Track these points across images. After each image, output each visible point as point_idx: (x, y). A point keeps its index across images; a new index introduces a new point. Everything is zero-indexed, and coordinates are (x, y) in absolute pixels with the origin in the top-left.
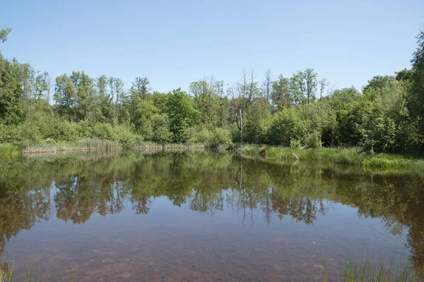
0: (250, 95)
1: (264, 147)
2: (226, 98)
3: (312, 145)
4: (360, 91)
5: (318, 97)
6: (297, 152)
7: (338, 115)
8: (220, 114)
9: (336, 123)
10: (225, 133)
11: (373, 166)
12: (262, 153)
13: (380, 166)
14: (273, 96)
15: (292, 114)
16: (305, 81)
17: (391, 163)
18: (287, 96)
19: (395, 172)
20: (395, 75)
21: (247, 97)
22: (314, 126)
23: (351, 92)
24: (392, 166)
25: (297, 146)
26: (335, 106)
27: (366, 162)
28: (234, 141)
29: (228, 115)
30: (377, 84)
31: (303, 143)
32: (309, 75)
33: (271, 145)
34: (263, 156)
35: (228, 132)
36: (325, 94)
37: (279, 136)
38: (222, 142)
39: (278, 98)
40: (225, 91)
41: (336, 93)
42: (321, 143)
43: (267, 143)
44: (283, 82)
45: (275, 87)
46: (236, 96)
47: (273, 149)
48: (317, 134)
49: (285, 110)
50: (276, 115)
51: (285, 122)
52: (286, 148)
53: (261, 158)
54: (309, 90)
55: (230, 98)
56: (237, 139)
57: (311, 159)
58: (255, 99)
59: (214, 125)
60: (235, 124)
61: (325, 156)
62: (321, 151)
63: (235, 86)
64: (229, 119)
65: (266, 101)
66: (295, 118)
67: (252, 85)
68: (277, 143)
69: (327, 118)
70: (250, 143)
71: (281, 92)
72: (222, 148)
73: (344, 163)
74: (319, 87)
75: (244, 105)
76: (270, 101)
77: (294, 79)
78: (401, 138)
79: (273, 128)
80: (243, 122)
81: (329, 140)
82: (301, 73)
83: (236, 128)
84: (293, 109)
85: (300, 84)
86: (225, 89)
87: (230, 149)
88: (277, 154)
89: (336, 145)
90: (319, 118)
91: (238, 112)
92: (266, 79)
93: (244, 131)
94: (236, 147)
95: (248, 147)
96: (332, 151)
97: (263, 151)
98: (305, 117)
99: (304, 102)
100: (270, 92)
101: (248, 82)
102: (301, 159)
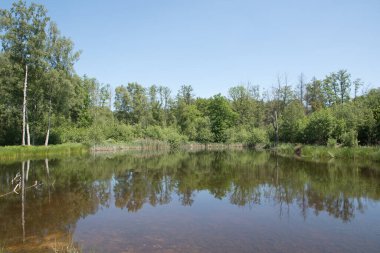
0: (285, 98)
1: (299, 146)
2: (262, 101)
3: (348, 144)
5: (352, 96)
6: (333, 150)
7: (375, 113)
8: (257, 116)
10: (261, 133)
12: (298, 152)
14: (307, 98)
15: (327, 114)
16: (338, 82)
18: (321, 97)
21: (282, 99)
22: (349, 125)
25: (333, 145)
26: (371, 104)
28: (271, 140)
29: (263, 117)
31: (339, 141)
32: (343, 76)
33: (306, 144)
34: (299, 154)
35: (264, 132)
36: (359, 94)
37: (315, 135)
38: (259, 141)
39: (312, 100)
40: (261, 94)
41: (372, 92)
42: (357, 142)
43: (303, 142)
44: (317, 84)
45: (308, 89)
46: (271, 98)
47: (308, 147)
48: (354, 132)
49: (321, 110)
50: (312, 115)
51: (320, 121)
52: (323, 147)
53: (296, 156)
54: (343, 90)
55: (265, 101)
56: (273, 138)
57: (346, 158)
58: (289, 101)
59: (251, 126)
60: (271, 124)
61: (362, 155)
62: (357, 149)
63: (270, 90)
64: (265, 120)
65: (300, 102)
66: (331, 118)
67: (286, 88)
68: (312, 142)
69: (363, 117)
70: (286, 142)
71: (314, 94)
72: (259, 147)
74: (353, 87)
75: (279, 106)
76: (304, 102)
77: (328, 81)
79: (310, 127)
80: (279, 122)
81: (366, 138)
82: (334, 75)
83: (272, 129)
84: (328, 109)
85: (334, 85)
86: (261, 93)
87: (267, 147)
88: (313, 152)
89: (373, 143)
90: (355, 117)
91: (273, 113)
92: (299, 82)
93: (280, 130)
94: (273, 146)
95: (284, 146)
96: (369, 149)
97: (298, 150)
98: (340, 116)
99: (338, 102)
100: (304, 94)
101: (283, 86)
102: (336, 157)
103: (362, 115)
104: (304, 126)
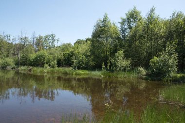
0: (25, 43)
1: (31, 67)
2: (12, 43)
3: (53, 67)
4: (73, 45)
5: (56, 46)
6: (47, 69)
7: (64, 53)
8: (8, 51)
9: (63, 57)
10: (11, 60)
11: (77, 74)
12: (30, 70)
13: (79, 74)
14: (36, 44)
15: (45, 52)
16: (51, 38)
17: (83, 73)
18: (43, 44)
19: (85, 76)
20: (85, 40)
21: (23, 43)
22: (54, 58)
23: (69, 45)
24: (84, 74)
25: (46, 67)
26: (63, 50)
27: (74, 73)
28: (15, 64)
29: (13, 52)
30: (79, 42)
31: (49, 65)
32: (53, 36)
33: (34, 66)
34: (30, 72)
35: (12, 60)
36: (59, 45)
37: (39, 62)
38: (9, 65)
39: (38, 45)
41: (64, 45)
42: (56, 65)
43: (33, 65)
44: (41, 38)
45: (37, 40)
46: (17, 43)
47: (35, 68)
48: (56, 61)
49: (42, 51)
50: (37, 53)
51: (41, 56)
52: (42, 68)
53: (29, 72)
54: (52, 43)
55: (14, 43)
56: (17, 64)
57: (52, 73)
58: (27, 45)
59: (4, 56)
60: (16, 56)
61: (58, 71)
62: (57, 69)
63: (17, 38)
64: (13, 54)
65: (32, 46)
66: (46, 54)
67: (26, 38)
68: (37, 66)
69: (59, 55)
70: (24, 66)
71: (39, 42)
72: (8, 68)
73: (66, 74)
74: (56, 41)
75: (21, 47)
76: (34, 46)
77: (46, 37)
78: (87, 64)
79: (36, 58)
80: (21, 55)
81: (60, 64)
82: (49, 35)
83: (17, 59)
84: (45, 51)
85: (49, 39)
86: (11, 38)
87: (13, 68)
88: (37, 70)
89: (63, 66)
90: (56, 55)
91: (18, 50)
92: (32, 36)
93: (21, 60)
94: (17, 67)
95: (23, 68)
96: (61, 69)
97: (30, 69)
98: (50, 54)
99: (50, 48)
100: (35, 42)
101: (24, 36)
102: (48, 73)
103: (59, 54)
104: (33, 58)
